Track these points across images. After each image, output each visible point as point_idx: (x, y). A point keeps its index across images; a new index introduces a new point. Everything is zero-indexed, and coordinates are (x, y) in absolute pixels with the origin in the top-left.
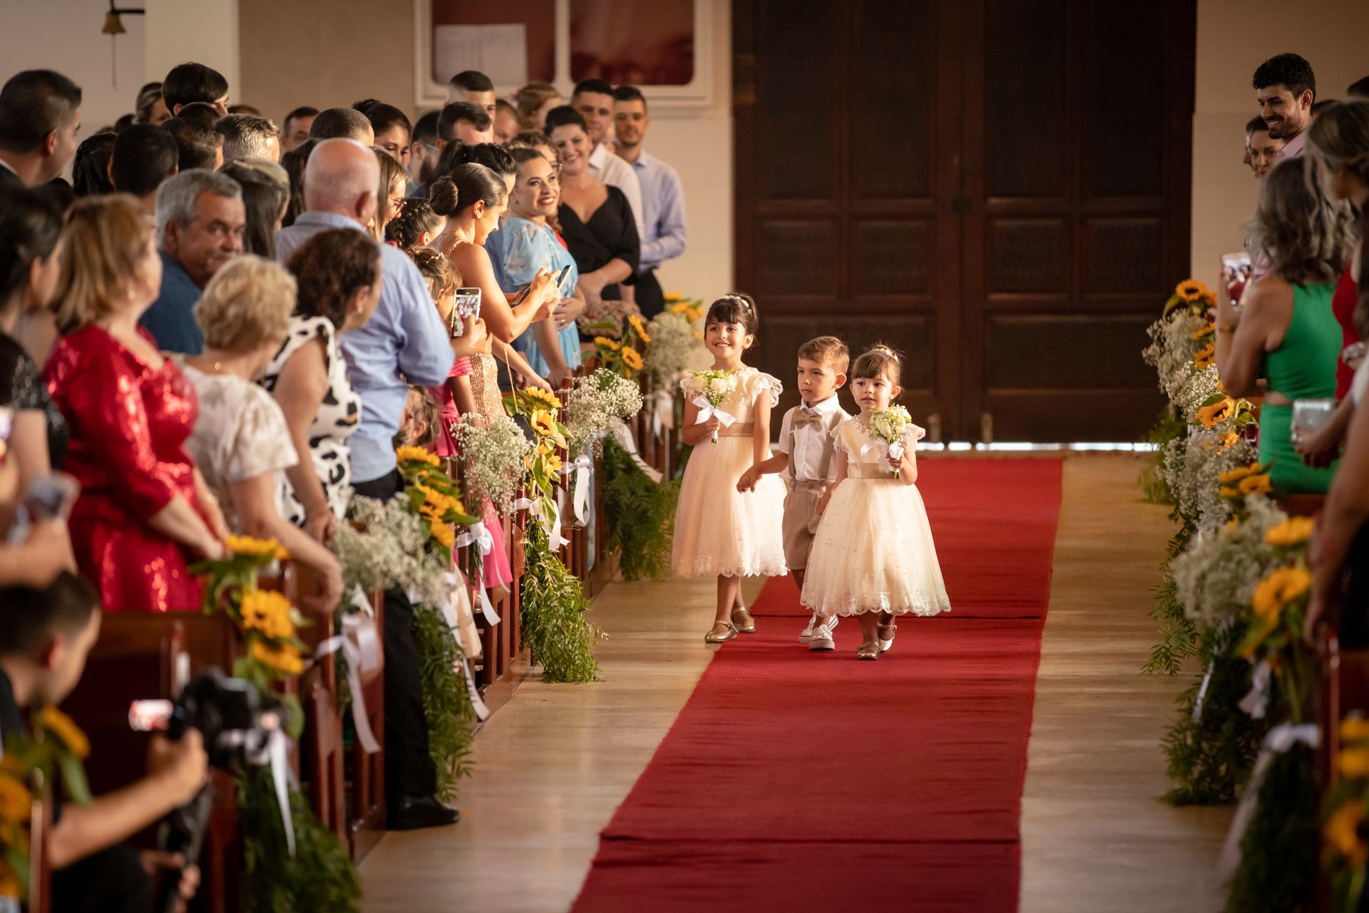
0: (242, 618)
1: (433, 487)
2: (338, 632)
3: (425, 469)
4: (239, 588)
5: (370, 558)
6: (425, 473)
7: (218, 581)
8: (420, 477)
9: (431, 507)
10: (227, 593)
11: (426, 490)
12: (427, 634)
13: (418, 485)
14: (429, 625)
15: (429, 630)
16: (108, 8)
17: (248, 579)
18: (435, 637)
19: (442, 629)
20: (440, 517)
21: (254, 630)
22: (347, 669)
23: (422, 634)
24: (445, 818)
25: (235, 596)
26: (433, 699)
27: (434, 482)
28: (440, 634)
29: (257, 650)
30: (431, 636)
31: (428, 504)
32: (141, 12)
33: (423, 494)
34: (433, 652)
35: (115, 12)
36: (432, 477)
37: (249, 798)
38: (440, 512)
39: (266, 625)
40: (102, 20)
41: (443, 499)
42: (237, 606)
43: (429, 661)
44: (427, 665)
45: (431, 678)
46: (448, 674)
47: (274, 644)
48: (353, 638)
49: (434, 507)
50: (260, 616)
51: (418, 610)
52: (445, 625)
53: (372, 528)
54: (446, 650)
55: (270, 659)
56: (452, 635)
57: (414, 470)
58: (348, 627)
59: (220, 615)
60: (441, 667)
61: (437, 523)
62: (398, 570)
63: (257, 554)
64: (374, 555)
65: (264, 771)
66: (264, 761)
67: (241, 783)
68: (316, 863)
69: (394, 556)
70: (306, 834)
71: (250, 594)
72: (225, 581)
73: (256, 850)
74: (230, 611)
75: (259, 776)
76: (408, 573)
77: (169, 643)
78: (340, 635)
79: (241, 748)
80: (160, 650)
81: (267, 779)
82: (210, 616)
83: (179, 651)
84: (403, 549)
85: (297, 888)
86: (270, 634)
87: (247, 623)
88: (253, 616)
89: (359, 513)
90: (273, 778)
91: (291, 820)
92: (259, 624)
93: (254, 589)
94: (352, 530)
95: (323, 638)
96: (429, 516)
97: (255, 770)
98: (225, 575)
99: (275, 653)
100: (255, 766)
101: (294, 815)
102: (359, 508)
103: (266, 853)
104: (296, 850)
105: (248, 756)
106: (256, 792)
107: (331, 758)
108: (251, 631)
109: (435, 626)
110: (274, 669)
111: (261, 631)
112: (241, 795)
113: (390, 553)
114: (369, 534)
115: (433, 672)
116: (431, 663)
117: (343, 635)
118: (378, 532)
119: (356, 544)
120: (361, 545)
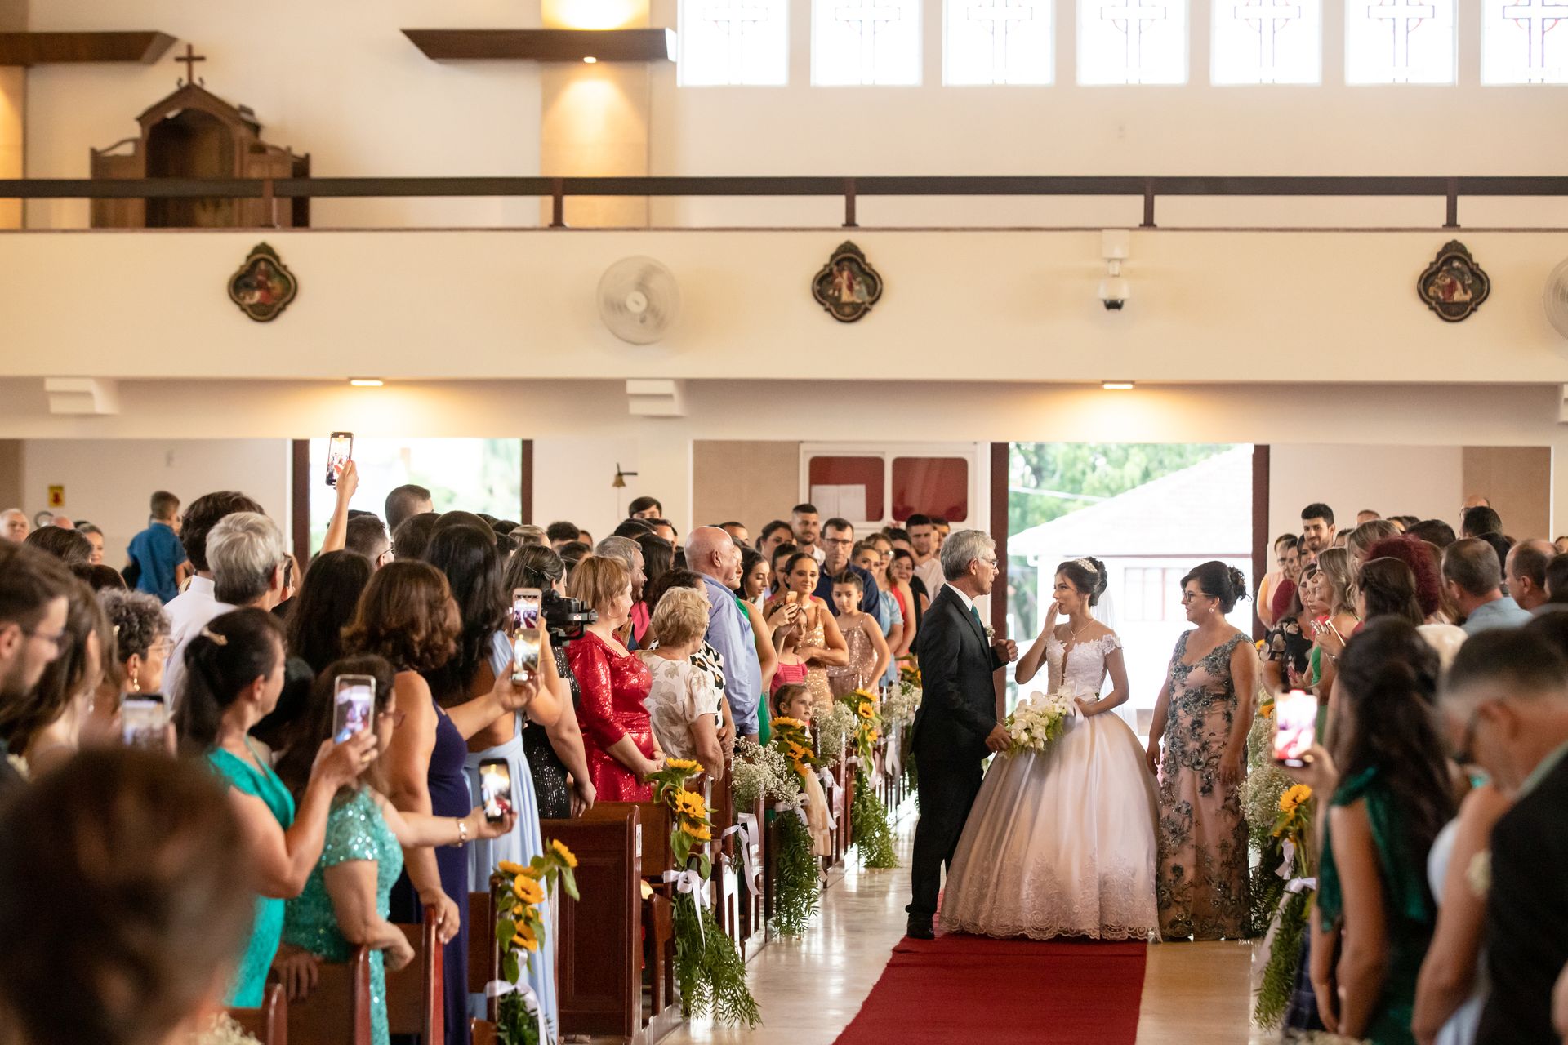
0: (677, 807)
1: (796, 741)
2: (735, 823)
3: (791, 731)
4: (674, 789)
5: (755, 778)
6: (791, 733)
7: (662, 785)
8: (788, 735)
9: (794, 753)
10: (667, 791)
11: (791, 743)
12: (791, 830)
13: (787, 740)
14: (793, 824)
15: (793, 827)
16: (615, 472)
17: (680, 785)
18: (796, 832)
19: (800, 827)
20: (799, 759)
21: (683, 812)
22: (741, 845)
23: (788, 829)
25: (672, 793)
26: (794, 868)
27: (795, 737)
28: (799, 830)
29: (685, 826)
30: (794, 830)
31: (792, 751)
32: (635, 474)
33: (789, 745)
34: (795, 841)
35: (620, 475)
36: (796, 735)
37: (679, 915)
38: (800, 756)
39: (690, 810)
40: (612, 479)
41: (802, 748)
42: (673, 800)
43: (792, 846)
46: (803, 853)
47: (695, 823)
48: (745, 826)
49: (796, 754)
50: (686, 806)
51: (784, 814)
53: (756, 760)
54: (802, 840)
55: (693, 832)
57: (785, 731)
58: (741, 818)
59: (662, 804)
60: (799, 851)
61: (798, 762)
62: (772, 785)
63: (685, 769)
64: (758, 776)
65: (689, 898)
66: (688, 891)
67: (674, 905)
68: (719, 952)
69: (770, 777)
70: (712, 935)
71: (681, 793)
72: (666, 785)
73: (683, 944)
74: (669, 802)
75: (686, 900)
76: (778, 788)
77: (631, 817)
78: (737, 824)
79: (675, 883)
80: (625, 821)
81: (690, 903)
82: (656, 805)
83: (637, 823)
84: (775, 773)
85: (707, 969)
86: (692, 816)
87: (679, 809)
88: (682, 806)
89: (750, 752)
90: (693, 902)
91: (704, 928)
92: (686, 811)
93: (683, 790)
94: (745, 762)
95: (727, 826)
96: (793, 758)
97: (683, 896)
98: (667, 781)
99: (696, 828)
100: (682, 895)
101: (706, 925)
102: (749, 749)
103: (689, 947)
104: (706, 945)
105: (678, 889)
106: (683, 910)
107: (731, 897)
108: (682, 815)
109: (796, 825)
110: (695, 838)
111: (687, 814)
112: (675, 912)
113: (767, 776)
114: (754, 764)
115: (794, 852)
116: (794, 847)
117: (739, 824)
118: (760, 763)
119: (746, 769)
120: (750, 771)
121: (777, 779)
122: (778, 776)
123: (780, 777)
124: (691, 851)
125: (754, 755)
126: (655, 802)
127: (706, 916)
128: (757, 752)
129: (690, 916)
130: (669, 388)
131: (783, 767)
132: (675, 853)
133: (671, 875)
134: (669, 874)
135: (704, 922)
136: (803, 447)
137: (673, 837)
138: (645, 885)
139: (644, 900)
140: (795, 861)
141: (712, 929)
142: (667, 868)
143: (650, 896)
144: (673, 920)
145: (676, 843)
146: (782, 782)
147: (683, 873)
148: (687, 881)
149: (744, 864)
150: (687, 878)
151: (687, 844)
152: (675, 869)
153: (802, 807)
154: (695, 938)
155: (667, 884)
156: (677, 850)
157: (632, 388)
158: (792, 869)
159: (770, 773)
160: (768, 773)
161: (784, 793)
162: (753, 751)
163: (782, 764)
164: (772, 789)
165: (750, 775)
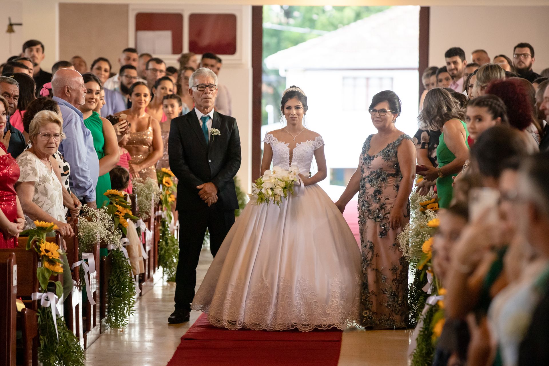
0: (41, 252)
1: (120, 205)
4: (39, 241)
5: (93, 230)
6: (117, 200)
7: (31, 238)
8: (115, 201)
9: (120, 213)
10: (35, 242)
11: (118, 206)
12: (117, 261)
13: (115, 204)
14: (118, 258)
15: (118, 260)
16: (7, 23)
17: (43, 238)
18: (121, 262)
19: (123, 259)
20: (123, 216)
21: (45, 255)
22: (84, 273)
23: (116, 261)
25: (38, 243)
26: (119, 286)
27: (121, 203)
28: (123, 261)
29: (46, 264)
30: (119, 262)
31: (118, 211)
32: (20, 24)
33: (117, 208)
34: (120, 268)
35: (11, 25)
36: (120, 201)
37: (42, 321)
38: (123, 214)
39: (49, 254)
40: (6, 28)
41: (125, 210)
42: (38, 247)
43: (118, 271)
44: (117, 273)
45: (119, 278)
46: (126, 276)
47: (52, 262)
48: (86, 261)
49: (121, 213)
50: (47, 251)
51: (113, 252)
53: (94, 219)
54: (125, 268)
55: (51, 268)
56: (127, 261)
57: (114, 198)
58: (84, 257)
59: (32, 250)
60: (123, 274)
61: (122, 219)
62: (104, 235)
63: (46, 228)
64: (95, 229)
65: (48, 310)
66: (48, 306)
67: (38, 314)
68: (67, 345)
69: (102, 230)
70: (63, 334)
71: (43, 243)
72: (34, 238)
73: (44, 340)
74: (36, 249)
75: (46, 312)
76: (107, 237)
77: (10, 260)
78: (81, 260)
79: (39, 301)
80: (6, 263)
81: (49, 313)
82: (27, 251)
83: (14, 264)
84: (105, 227)
85: (60, 355)
86: (51, 258)
87: (42, 254)
88: (44, 251)
89: (90, 214)
90: (51, 312)
91: (58, 329)
92: (46, 254)
93: (45, 241)
94: (86, 220)
95: (75, 261)
96: (119, 216)
97: (45, 309)
98: (34, 235)
99: (53, 265)
100: (44, 308)
101: (59, 327)
102: (89, 212)
103: (48, 341)
104: (59, 340)
105: (42, 304)
106: (45, 318)
107: (77, 307)
108: (44, 256)
109: (121, 258)
110: (53, 272)
111: (47, 257)
112: (39, 319)
113: (101, 229)
114: (93, 222)
115: (120, 275)
116: (119, 272)
117: (82, 260)
118: (96, 221)
119: (88, 225)
120: (90, 226)
121: (107, 231)
122: (107, 229)
123: (109, 230)
124: (49, 280)
125: (92, 216)
126: (27, 249)
127: (59, 321)
128: (94, 214)
129: (49, 321)
131: (111, 224)
132: (40, 282)
133: (37, 295)
134: (36, 295)
135: (59, 325)
136: (131, 7)
137: (38, 271)
138: (20, 302)
139: (19, 312)
140: (120, 281)
141: (63, 329)
142: (34, 291)
143: (23, 310)
144: (38, 324)
145: (40, 275)
146: (110, 233)
147: (45, 294)
148: (47, 299)
149: (86, 285)
150: (47, 297)
151: (47, 275)
152: (40, 292)
153: (124, 246)
154: (52, 336)
155: (34, 301)
156: (40, 279)
158: (118, 286)
159: (103, 227)
160: (101, 227)
161: (111, 239)
162: (92, 213)
163: (111, 221)
164: (104, 237)
165: (90, 228)
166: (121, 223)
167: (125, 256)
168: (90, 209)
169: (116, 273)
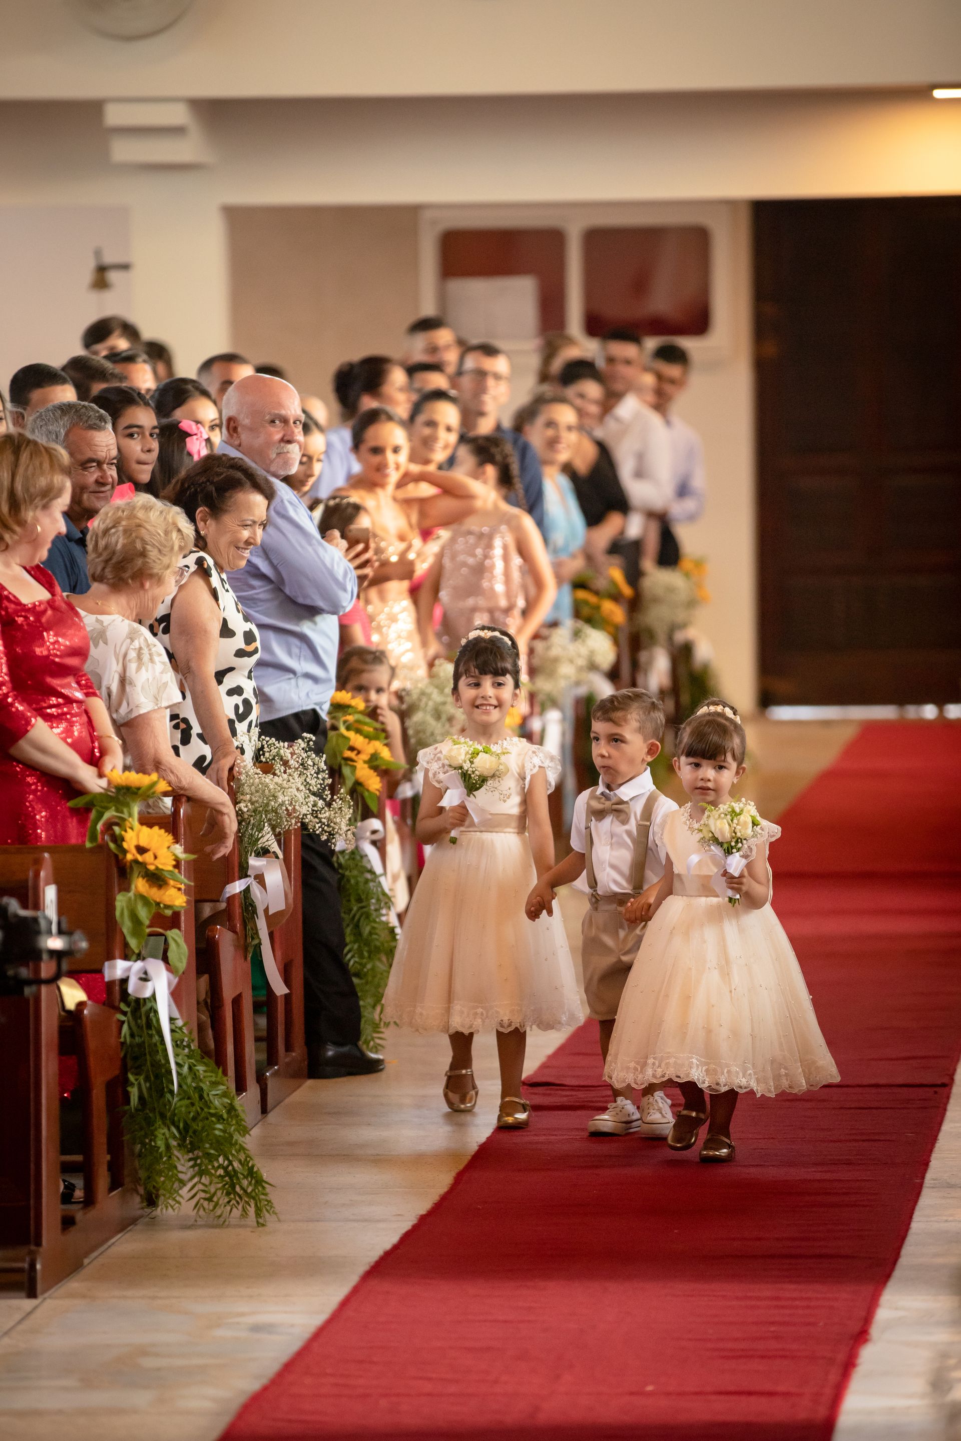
0: (125, 852)
1: (358, 731)
2: (244, 874)
3: (350, 714)
4: (121, 822)
5: (275, 797)
6: (350, 718)
7: (100, 815)
8: (345, 722)
9: (355, 752)
10: (109, 826)
11: (351, 734)
12: (353, 881)
13: (343, 730)
14: (355, 872)
15: (355, 877)
16: (91, 264)
17: (130, 815)
18: (361, 885)
19: (369, 876)
20: (365, 762)
21: (136, 861)
22: (255, 911)
23: (348, 881)
24: (372, 1067)
25: (116, 829)
26: (359, 946)
27: (356, 725)
28: (367, 881)
29: (140, 885)
30: (357, 883)
31: (352, 749)
32: (125, 267)
33: (347, 739)
34: (359, 900)
35: (102, 269)
36: (358, 721)
37: (132, 1035)
38: (365, 757)
39: (148, 858)
40: (87, 275)
41: (369, 743)
42: (118, 840)
43: (355, 908)
44: (353, 912)
45: (357, 926)
46: (375, 921)
47: (157, 879)
48: (260, 879)
49: (359, 752)
50: (141, 850)
51: (344, 857)
52: (371, 872)
53: (278, 767)
54: (373, 898)
55: (154, 894)
56: (380, 883)
57: (339, 714)
58: (254, 867)
59: (101, 848)
60: (368, 916)
61: (363, 768)
62: (304, 810)
63: (139, 789)
64: (280, 794)
65: (149, 1005)
66: (147, 994)
67: (122, 1018)
68: (201, 1097)
69: (300, 796)
70: (190, 1068)
71: (132, 828)
72: (107, 815)
73: (139, 1085)
74: (112, 846)
75: (144, 1010)
76: (315, 813)
77: (37, 875)
78: (247, 876)
79: (124, 981)
80: (27, 881)
81: (152, 1015)
82: (91, 850)
83: (47, 884)
84: (309, 789)
85: (181, 1125)
86: (152, 868)
87: (129, 857)
88: (134, 851)
89: (267, 755)
90: (156, 1012)
91: (176, 1055)
92: (140, 858)
93: (136, 824)
94: (259, 771)
95: (230, 880)
96: (353, 760)
97: (139, 1003)
98: (107, 808)
99: (160, 887)
100: (138, 1000)
101: (179, 1050)
102: (266, 749)
103: (149, 1089)
104: (180, 1086)
105: (131, 989)
106: (140, 1027)
107: (237, 1001)
108: (133, 865)
109: (362, 873)
110: (158, 904)
111: (143, 865)
112: (125, 1028)
113: (296, 793)
114: (274, 774)
115: (359, 920)
116: (358, 910)
117: (250, 876)
118: (285, 772)
119: (261, 783)
120: (267, 786)
121: (312, 798)
122: (314, 794)
123: (319, 795)
124: (149, 927)
125: (273, 759)
126: (88, 845)
127: (177, 1036)
128: (278, 754)
129: (151, 1036)
130: (178, 115)
131: (323, 780)
132: (125, 931)
133: (118, 968)
134: (114, 967)
135: (177, 1044)
136: (428, 215)
137: (121, 901)
138: (71, 986)
139: (69, 1012)
140: (360, 934)
141: (189, 1057)
142: (110, 957)
143: (81, 1005)
144: (123, 1044)
145: (126, 913)
146: (321, 803)
147: (139, 965)
148: (145, 978)
149: (260, 944)
150: (146, 973)
151: (144, 915)
152: (126, 958)
153: (374, 843)
154: (160, 1073)
155: (112, 983)
156: (126, 927)
157: (114, 116)
158: (356, 946)
159: (302, 788)
160: (298, 789)
161: (323, 820)
162: (274, 751)
163: (323, 771)
164: (306, 815)
165: (267, 791)
166: (361, 780)
167: (372, 867)
168: (267, 742)
169: (349, 914)
